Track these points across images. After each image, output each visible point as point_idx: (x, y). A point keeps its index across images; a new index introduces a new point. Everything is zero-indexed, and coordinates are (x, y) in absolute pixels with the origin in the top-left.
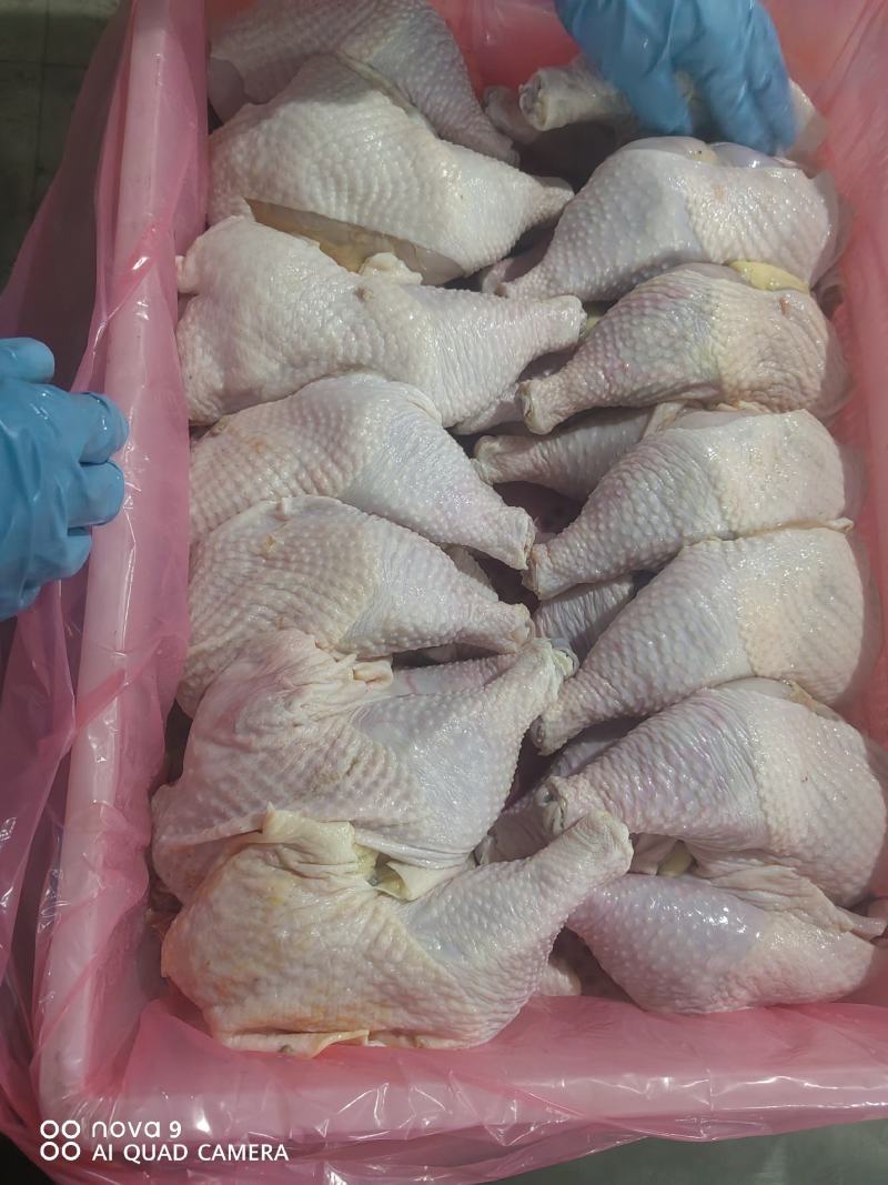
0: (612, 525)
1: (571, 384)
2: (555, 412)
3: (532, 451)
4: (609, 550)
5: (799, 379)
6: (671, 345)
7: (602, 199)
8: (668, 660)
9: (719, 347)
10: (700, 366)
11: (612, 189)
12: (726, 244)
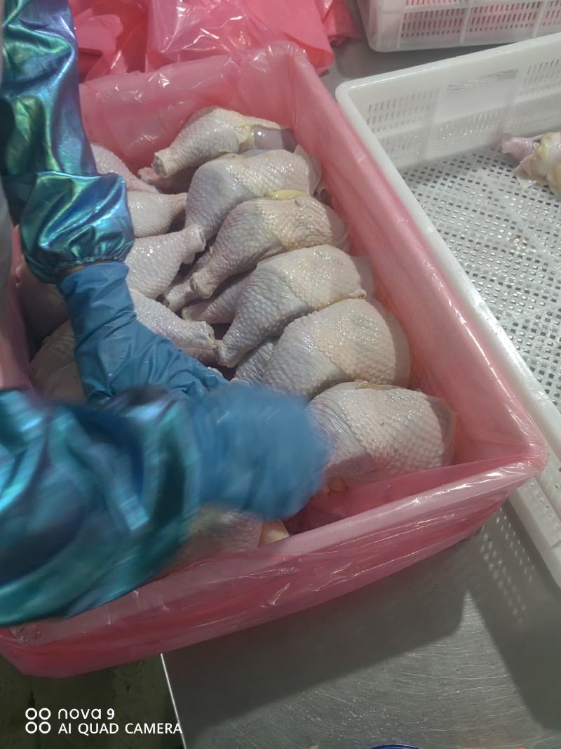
0: (246, 317)
1: (212, 268)
2: (209, 283)
3: (209, 308)
4: (249, 329)
5: (317, 230)
6: (249, 234)
7: (198, 189)
8: (290, 375)
9: (270, 226)
10: (266, 237)
11: (200, 183)
12: (260, 186)
